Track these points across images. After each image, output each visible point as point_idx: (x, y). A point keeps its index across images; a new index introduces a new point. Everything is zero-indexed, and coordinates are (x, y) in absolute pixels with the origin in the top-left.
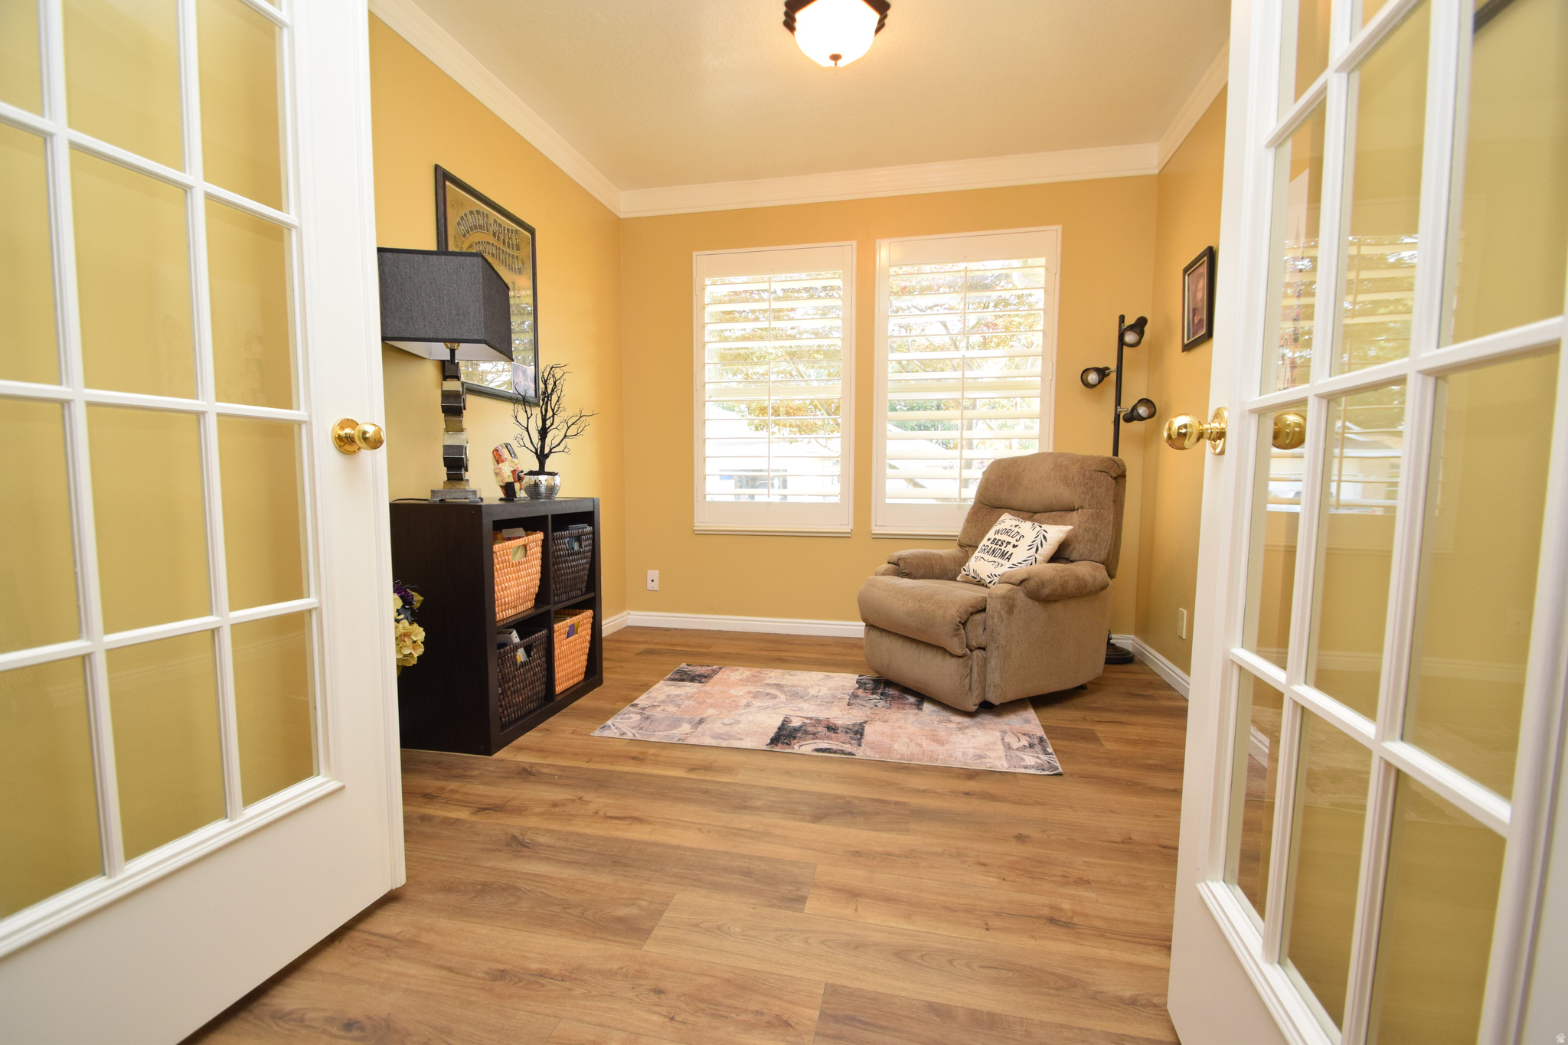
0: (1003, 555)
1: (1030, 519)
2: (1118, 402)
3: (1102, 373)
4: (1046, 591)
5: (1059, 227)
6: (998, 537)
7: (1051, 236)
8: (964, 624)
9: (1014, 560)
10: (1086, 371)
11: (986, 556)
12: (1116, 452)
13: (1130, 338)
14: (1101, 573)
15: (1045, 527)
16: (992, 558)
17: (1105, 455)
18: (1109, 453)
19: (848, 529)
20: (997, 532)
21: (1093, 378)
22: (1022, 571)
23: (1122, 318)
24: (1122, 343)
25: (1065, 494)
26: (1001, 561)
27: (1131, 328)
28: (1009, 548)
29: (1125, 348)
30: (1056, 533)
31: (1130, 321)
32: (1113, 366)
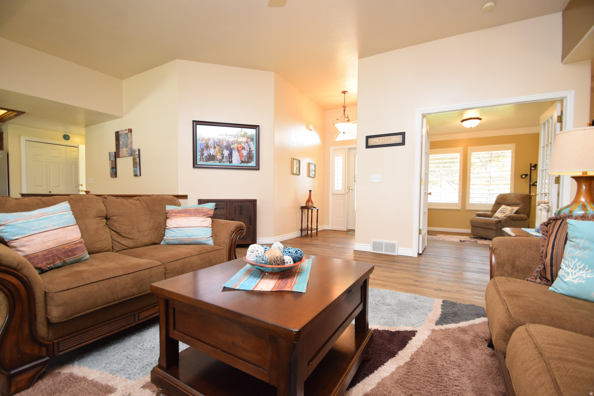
0: (504, 213)
1: (509, 206)
2: (530, 182)
3: (526, 175)
4: (514, 219)
5: (515, 144)
6: (502, 209)
7: (513, 146)
8: (497, 224)
9: (506, 214)
10: (522, 175)
11: (500, 213)
12: (530, 193)
13: (533, 168)
14: (526, 216)
15: (513, 207)
16: (501, 213)
17: (527, 194)
18: (528, 193)
19: (460, 209)
20: (502, 208)
21: (524, 176)
22: (509, 215)
23: (531, 164)
24: (531, 169)
25: (518, 202)
26: (503, 214)
27: (533, 166)
28: (505, 212)
29: (532, 171)
30: (516, 209)
31: (533, 165)
32: (529, 174)
